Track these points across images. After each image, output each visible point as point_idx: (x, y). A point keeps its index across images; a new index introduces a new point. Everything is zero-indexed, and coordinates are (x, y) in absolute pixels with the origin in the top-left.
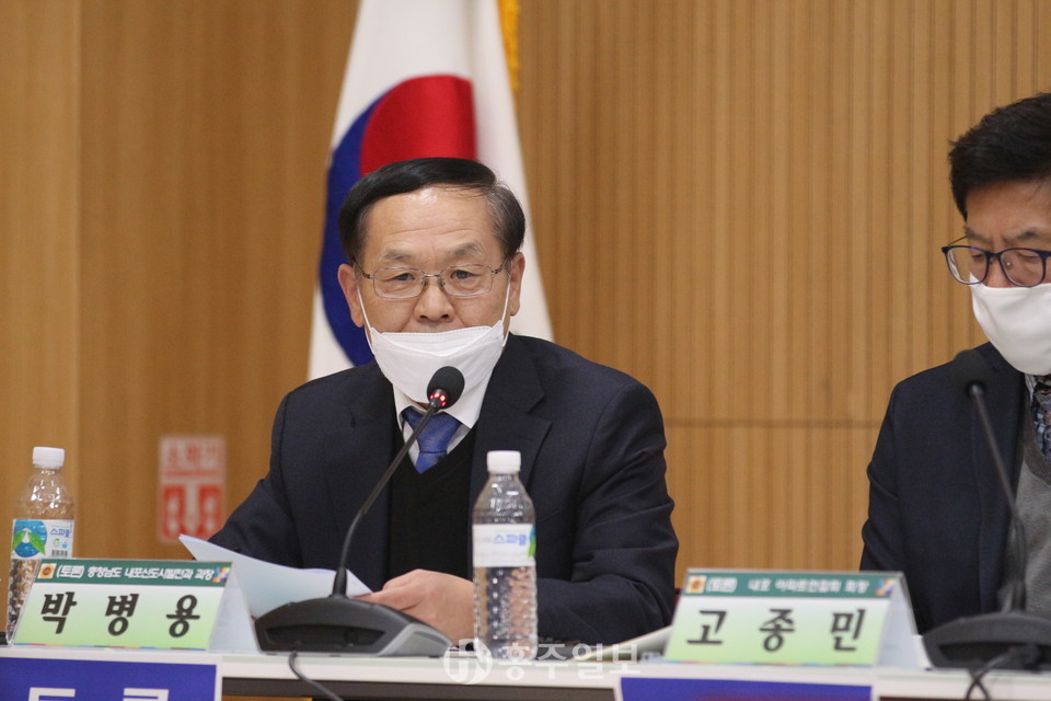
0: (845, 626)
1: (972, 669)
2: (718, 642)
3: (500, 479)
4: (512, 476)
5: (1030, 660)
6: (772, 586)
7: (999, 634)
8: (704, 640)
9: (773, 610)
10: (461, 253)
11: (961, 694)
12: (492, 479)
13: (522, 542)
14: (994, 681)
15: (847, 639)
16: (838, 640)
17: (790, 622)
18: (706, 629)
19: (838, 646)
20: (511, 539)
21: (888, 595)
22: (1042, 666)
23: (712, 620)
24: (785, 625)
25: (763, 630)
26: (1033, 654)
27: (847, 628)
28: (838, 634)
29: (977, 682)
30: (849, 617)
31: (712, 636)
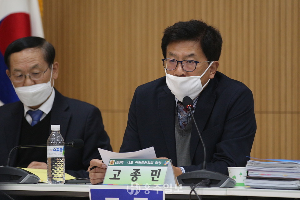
0: (155, 174)
1: (191, 186)
2: (119, 179)
3: (55, 133)
4: (58, 132)
5: (208, 184)
6: (134, 163)
7: (199, 176)
8: (115, 178)
9: (134, 170)
10: (34, 67)
11: (189, 193)
12: (52, 133)
13: (61, 151)
14: (198, 190)
15: (156, 178)
16: (153, 178)
17: (139, 173)
18: (115, 175)
19: (153, 180)
20: (58, 150)
21: (167, 165)
22: (211, 185)
23: (117, 173)
24: (138, 174)
25: (131, 175)
26: (208, 182)
27: (155, 175)
28: (153, 176)
29: (193, 190)
30: (156, 171)
31: (117, 177)
